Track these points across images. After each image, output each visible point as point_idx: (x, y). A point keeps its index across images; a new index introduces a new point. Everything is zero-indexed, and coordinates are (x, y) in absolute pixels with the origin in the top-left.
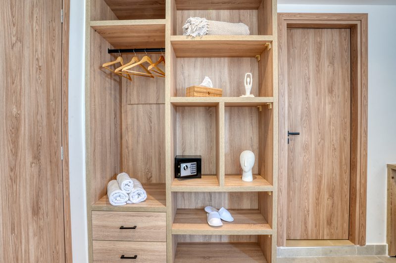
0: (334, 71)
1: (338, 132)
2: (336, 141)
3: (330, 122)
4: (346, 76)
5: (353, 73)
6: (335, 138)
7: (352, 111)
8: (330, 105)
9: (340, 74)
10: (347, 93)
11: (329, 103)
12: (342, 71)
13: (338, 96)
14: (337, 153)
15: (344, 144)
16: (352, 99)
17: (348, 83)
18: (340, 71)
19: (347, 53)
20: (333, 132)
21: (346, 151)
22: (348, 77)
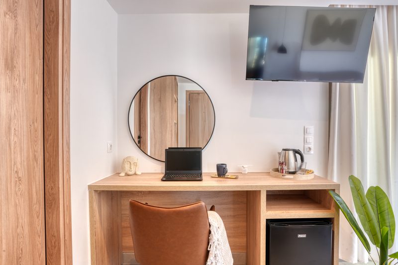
0: (16, 29)
1: (25, 147)
2: (21, 164)
3: (9, 128)
4: (37, 48)
5: (47, 48)
6: (19, 159)
7: (47, 111)
8: (9, 94)
9: (27, 40)
10: (37, 78)
11: (7, 89)
12: (31, 38)
13: (24, 80)
14: (24, 187)
15: (34, 168)
16: (47, 90)
17: (39, 61)
18: (28, 35)
19: (38, 10)
20: (15, 148)
21: (37, 178)
22: (39, 50)
